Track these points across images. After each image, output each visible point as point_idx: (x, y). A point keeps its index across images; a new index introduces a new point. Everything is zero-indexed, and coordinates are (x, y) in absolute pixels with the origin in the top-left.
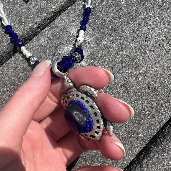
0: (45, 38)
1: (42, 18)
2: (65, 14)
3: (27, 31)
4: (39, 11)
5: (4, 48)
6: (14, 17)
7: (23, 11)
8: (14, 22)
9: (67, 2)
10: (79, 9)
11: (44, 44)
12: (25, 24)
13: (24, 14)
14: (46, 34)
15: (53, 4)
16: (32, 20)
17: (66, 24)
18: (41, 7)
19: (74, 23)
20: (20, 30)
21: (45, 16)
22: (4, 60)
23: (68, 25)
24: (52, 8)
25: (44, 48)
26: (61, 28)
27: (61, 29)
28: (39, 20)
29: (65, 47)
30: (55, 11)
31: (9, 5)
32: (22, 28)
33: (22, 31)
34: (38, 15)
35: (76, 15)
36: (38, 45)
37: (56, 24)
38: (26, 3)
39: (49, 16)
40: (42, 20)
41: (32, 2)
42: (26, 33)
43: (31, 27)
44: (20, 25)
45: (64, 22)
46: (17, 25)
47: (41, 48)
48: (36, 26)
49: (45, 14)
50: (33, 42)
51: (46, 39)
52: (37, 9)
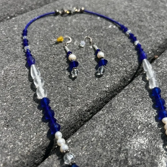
0: (101, 126)
1: (94, 99)
2: (123, 95)
3: (74, 115)
4: (89, 90)
5: (41, 139)
6: (58, 96)
7: (70, 89)
8: (57, 103)
9: (121, 81)
10: (140, 89)
11: (101, 134)
12: (72, 105)
13: (70, 92)
14: (102, 120)
15: (107, 83)
16: (81, 101)
17: (128, 107)
18: (92, 85)
19: (137, 105)
20: (65, 113)
21: (97, 97)
22: (36, 160)
23: (130, 109)
24: (106, 88)
25: (103, 141)
26: (122, 112)
27: (123, 114)
28: (90, 101)
29: (133, 139)
30: (109, 90)
31: (50, 82)
32: (69, 110)
33: (69, 115)
34: (89, 95)
35: (138, 96)
36: (93, 136)
37: (114, 107)
38: (73, 80)
39: (102, 96)
40: (93, 101)
41: (80, 79)
42: (74, 118)
43: (80, 109)
44: (66, 106)
45: (125, 104)
46: (62, 106)
47: (97, 141)
48: (86, 108)
49: (98, 94)
50: (84, 132)
51: (103, 127)
52: (86, 88)
